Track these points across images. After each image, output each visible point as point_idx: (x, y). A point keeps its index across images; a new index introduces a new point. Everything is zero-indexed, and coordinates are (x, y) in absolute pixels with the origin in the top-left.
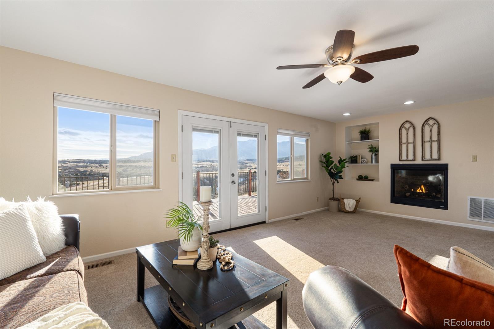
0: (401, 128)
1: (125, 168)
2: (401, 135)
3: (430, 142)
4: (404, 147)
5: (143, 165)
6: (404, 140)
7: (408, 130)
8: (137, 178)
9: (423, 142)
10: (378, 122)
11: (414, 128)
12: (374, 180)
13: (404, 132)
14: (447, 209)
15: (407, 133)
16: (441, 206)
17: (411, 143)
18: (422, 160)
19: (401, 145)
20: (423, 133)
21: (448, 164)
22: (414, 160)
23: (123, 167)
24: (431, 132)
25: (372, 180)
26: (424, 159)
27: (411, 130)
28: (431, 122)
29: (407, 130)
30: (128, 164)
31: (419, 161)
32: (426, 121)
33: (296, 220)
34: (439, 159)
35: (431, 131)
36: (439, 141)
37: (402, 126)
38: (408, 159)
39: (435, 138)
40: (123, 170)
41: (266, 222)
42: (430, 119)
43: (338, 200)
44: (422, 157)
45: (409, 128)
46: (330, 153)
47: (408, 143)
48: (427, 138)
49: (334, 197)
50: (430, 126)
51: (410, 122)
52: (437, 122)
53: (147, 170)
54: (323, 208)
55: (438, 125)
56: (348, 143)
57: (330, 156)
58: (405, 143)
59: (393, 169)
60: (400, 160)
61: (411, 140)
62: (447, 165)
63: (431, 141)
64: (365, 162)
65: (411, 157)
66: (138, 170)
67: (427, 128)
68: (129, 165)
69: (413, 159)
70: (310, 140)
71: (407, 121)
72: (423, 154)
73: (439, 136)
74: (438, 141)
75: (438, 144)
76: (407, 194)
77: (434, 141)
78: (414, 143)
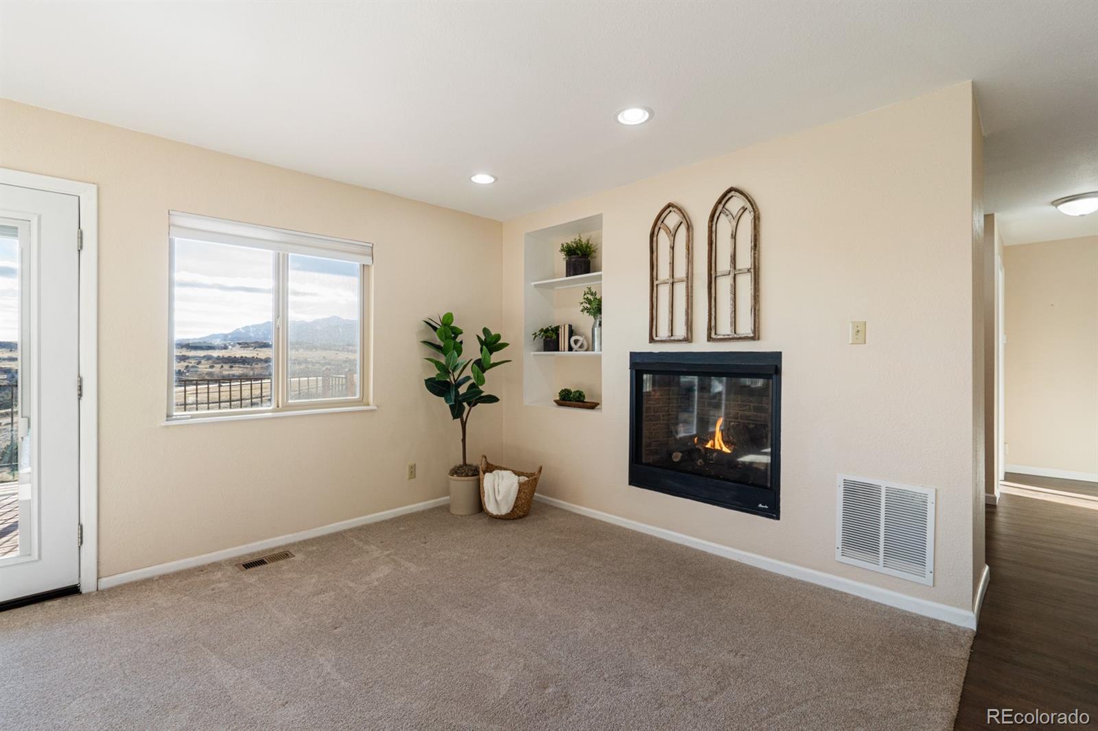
0: (657, 229)
1: (193, 362)
2: (655, 254)
3: (732, 275)
4: (663, 295)
5: (238, 356)
6: (663, 272)
7: (674, 236)
8: (220, 386)
9: (713, 277)
10: (600, 212)
11: (689, 228)
12: (598, 404)
13: (663, 240)
14: (778, 518)
15: (673, 248)
16: (760, 506)
17: (681, 281)
18: (710, 339)
19: (655, 288)
20: (711, 243)
21: (781, 353)
22: (688, 339)
23: (187, 361)
24: (733, 239)
25: (593, 406)
26: (713, 336)
27: (682, 235)
28: (735, 204)
30: (201, 353)
31: (700, 343)
32: (719, 202)
33: (248, 566)
34: (755, 336)
35: (734, 237)
36: (756, 271)
37: (658, 222)
38: (672, 336)
39: (745, 259)
40: (187, 367)
41: (84, 590)
42: (733, 193)
43: (473, 475)
44: (710, 329)
45: (676, 229)
46: (452, 317)
47: (673, 282)
48: (723, 264)
49: (467, 462)
50: (730, 216)
51: (680, 210)
52: (749, 201)
53: (249, 366)
54: (426, 503)
55: (752, 213)
56: (535, 286)
57: (452, 325)
58: (664, 283)
59: (637, 371)
60: (652, 340)
61: (681, 269)
62: (778, 356)
63: (735, 273)
64: (579, 344)
65: (680, 328)
66: (226, 367)
67: (724, 227)
68: (202, 355)
69: (686, 336)
70: (372, 269)
71: (669, 206)
72: (713, 317)
73: (755, 254)
74: (752, 270)
75: (753, 283)
76: (674, 455)
77: (741, 271)
78: (689, 279)
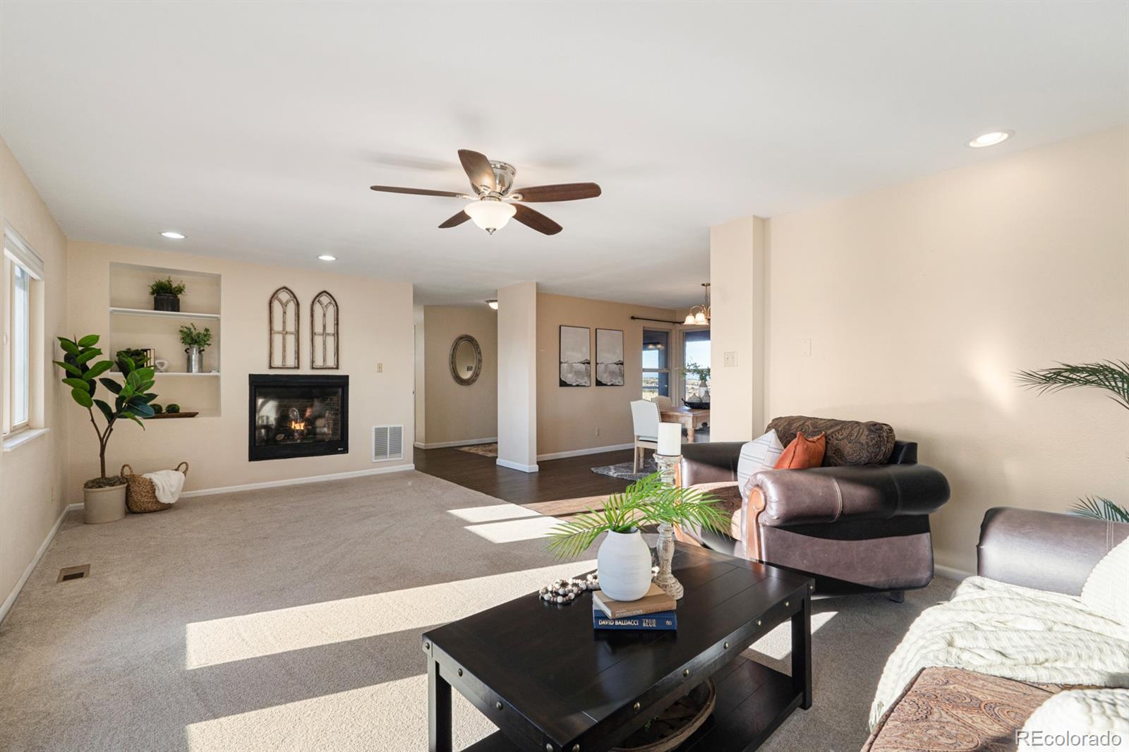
0: (273, 299)
2: (272, 314)
3: (324, 336)
4: (278, 339)
6: (278, 326)
7: (286, 306)
9: (313, 334)
10: (217, 272)
11: (298, 304)
12: (197, 413)
13: (277, 307)
14: (347, 452)
15: (285, 313)
16: (339, 449)
17: (291, 333)
19: (272, 336)
20: (314, 318)
21: (349, 376)
22: (298, 368)
24: (323, 316)
25: (192, 415)
26: (313, 366)
27: (292, 306)
28: (325, 300)
29: (284, 305)
31: (305, 370)
32: (317, 297)
34: (336, 367)
35: (325, 316)
36: (337, 335)
37: (274, 296)
38: (285, 365)
39: (330, 329)
42: (324, 294)
44: (312, 363)
45: (288, 302)
46: (95, 339)
47: (285, 333)
48: (319, 328)
49: (106, 476)
50: (323, 306)
51: (292, 293)
52: (334, 300)
55: (335, 306)
58: (279, 333)
59: (255, 386)
60: (271, 367)
61: (291, 327)
62: (347, 377)
63: (324, 334)
64: (164, 367)
65: (291, 361)
67: (319, 311)
69: (296, 365)
71: (283, 287)
72: (313, 355)
73: (337, 327)
74: (335, 335)
75: (336, 341)
76: (278, 436)
77: (329, 334)
78: (297, 333)
